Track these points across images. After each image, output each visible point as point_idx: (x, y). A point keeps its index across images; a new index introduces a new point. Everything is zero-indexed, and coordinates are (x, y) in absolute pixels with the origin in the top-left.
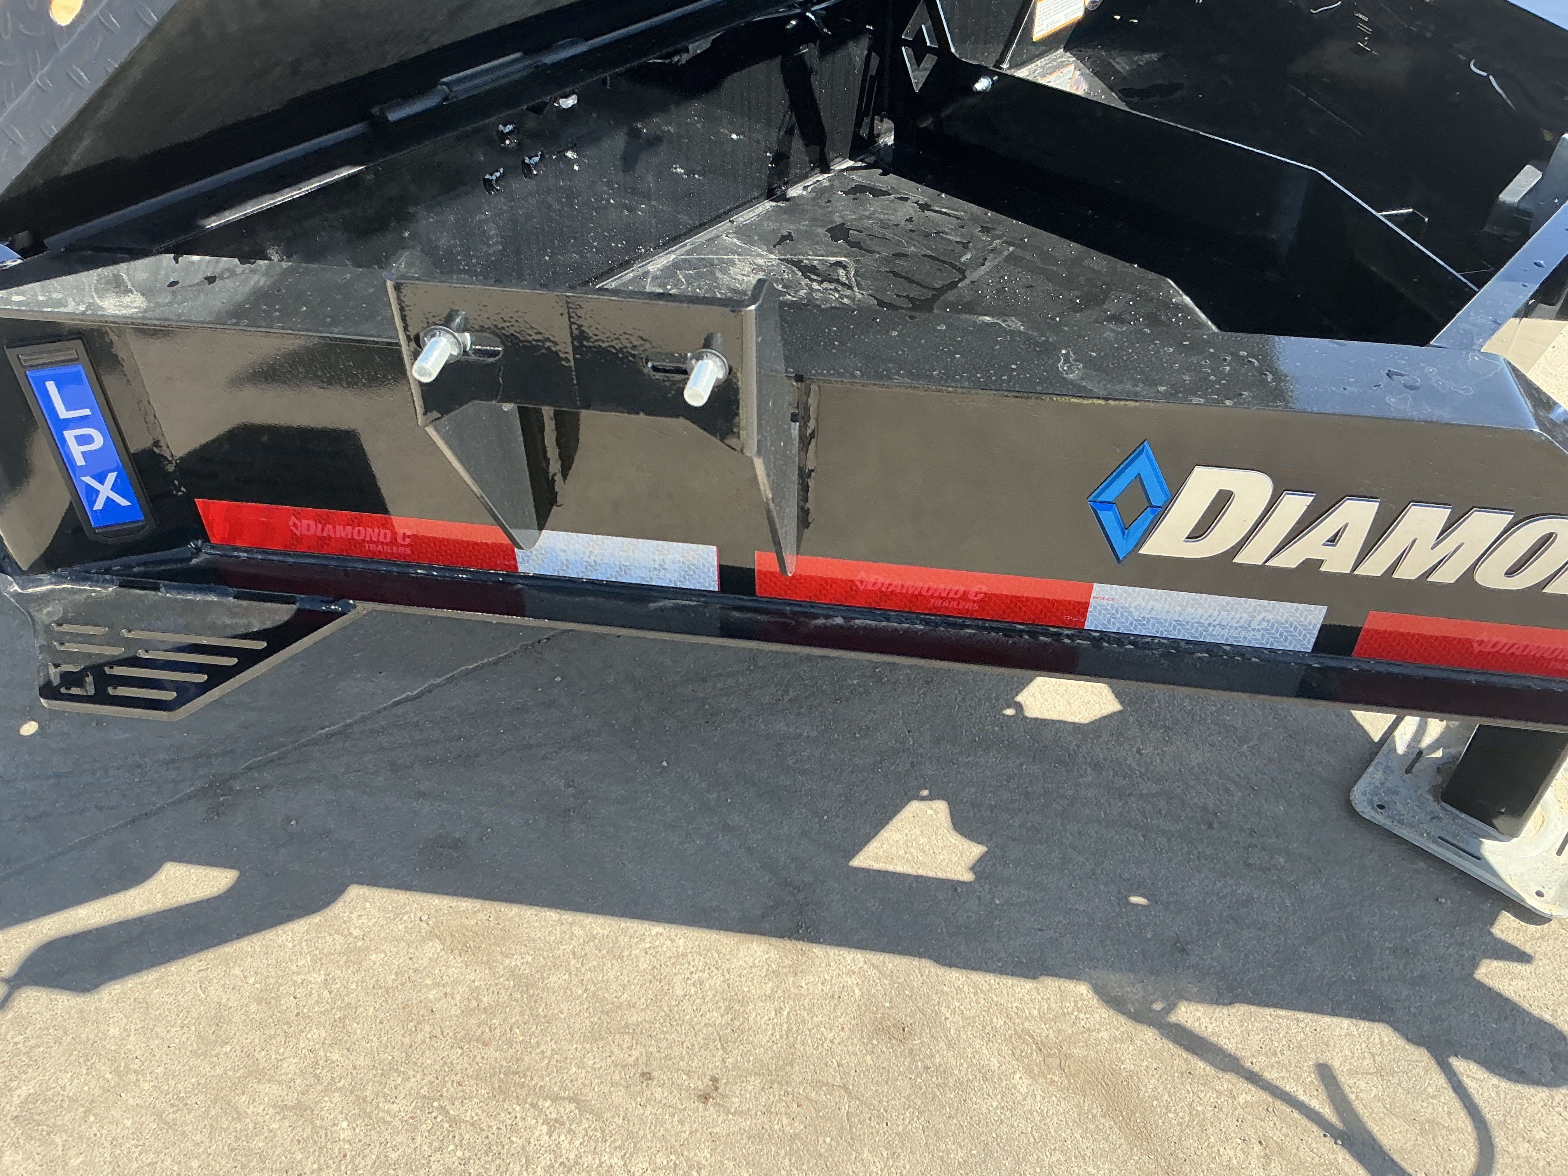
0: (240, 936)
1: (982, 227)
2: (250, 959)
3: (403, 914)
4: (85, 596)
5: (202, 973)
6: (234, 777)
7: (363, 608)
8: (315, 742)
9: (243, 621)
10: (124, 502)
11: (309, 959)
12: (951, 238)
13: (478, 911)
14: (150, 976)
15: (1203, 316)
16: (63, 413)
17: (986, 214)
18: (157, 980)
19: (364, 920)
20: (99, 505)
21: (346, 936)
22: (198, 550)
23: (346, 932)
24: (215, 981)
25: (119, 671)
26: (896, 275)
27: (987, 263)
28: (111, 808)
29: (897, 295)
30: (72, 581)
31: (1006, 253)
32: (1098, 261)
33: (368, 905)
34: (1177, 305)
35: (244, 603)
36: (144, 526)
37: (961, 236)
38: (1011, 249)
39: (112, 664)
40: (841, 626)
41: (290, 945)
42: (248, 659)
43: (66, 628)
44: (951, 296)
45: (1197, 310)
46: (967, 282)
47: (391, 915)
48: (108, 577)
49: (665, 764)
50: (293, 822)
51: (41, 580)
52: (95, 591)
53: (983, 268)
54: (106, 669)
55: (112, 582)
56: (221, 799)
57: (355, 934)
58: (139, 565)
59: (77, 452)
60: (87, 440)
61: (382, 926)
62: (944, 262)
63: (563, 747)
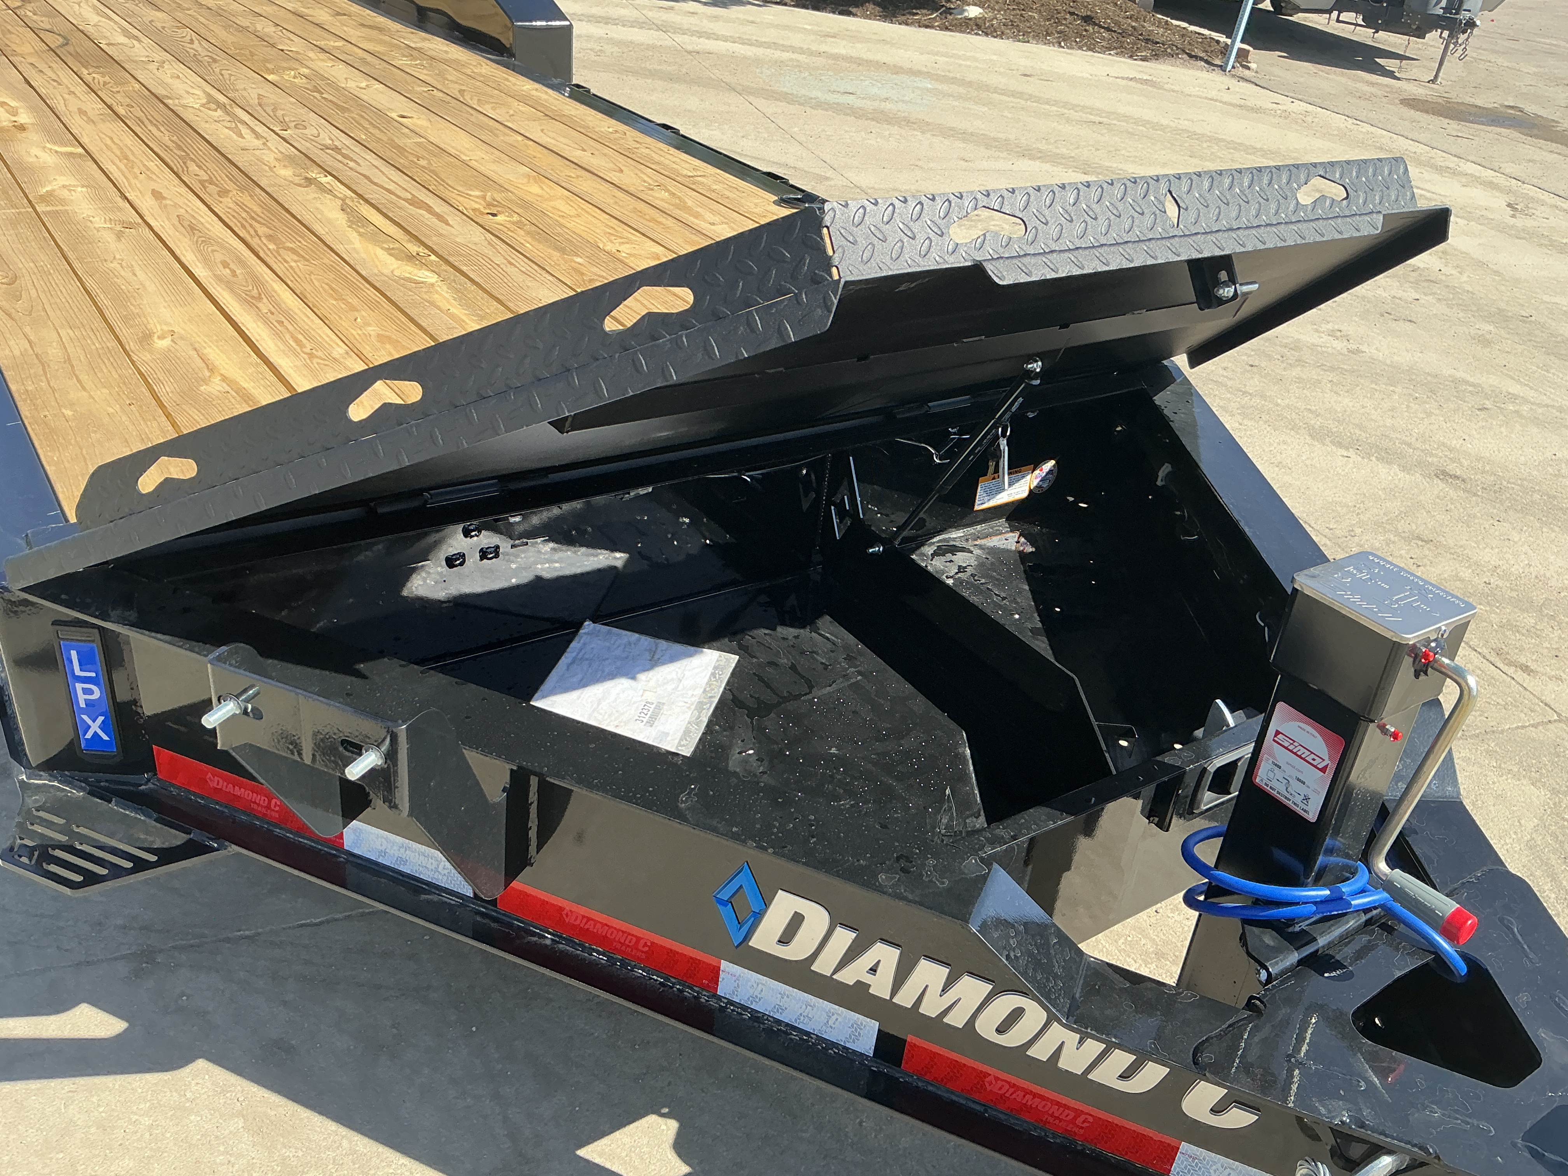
0: (108, 1073)
1: (848, 655)
2: (108, 1093)
3: (228, 1092)
4: (63, 794)
5: (71, 1094)
6: (161, 951)
7: (235, 849)
8: (227, 940)
9: (150, 839)
10: (106, 738)
11: (148, 1105)
12: (819, 658)
13: (281, 1106)
14: (34, 1085)
15: (972, 768)
16: (78, 672)
17: (857, 645)
18: (38, 1089)
19: (199, 1087)
20: (89, 735)
21: (181, 1096)
22: (149, 780)
23: (182, 1093)
24: (77, 1102)
25: (58, 853)
26: (761, 679)
27: (834, 685)
28: (66, 950)
29: (751, 696)
30: (60, 782)
31: (853, 681)
32: (920, 703)
33: (207, 1077)
34: (957, 755)
35: (159, 825)
36: (115, 756)
37: (829, 659)
38: (859, 678)
39: (54, 848)
40: (546, 946)
41: (140, 1091)
42: (140, 865)
43: (42, 814)
44: (790, 706)
45: (970, 762)
46: (809, 697)
47: (219, 1090)
48: (83, 785)
49: (474, 1029)
50: (184, 998)
51: (41, 776)
52: (71, 792)
53: (828, 688)
54: (50, 849)
55: (82, 789)
56: (144, 965)
57: (188, 1096)
58: (107, 781)
59: (82, 699)
60: (91, 692)
61: (209, 1096)
62: (803, 677)
63: (404, 995)
